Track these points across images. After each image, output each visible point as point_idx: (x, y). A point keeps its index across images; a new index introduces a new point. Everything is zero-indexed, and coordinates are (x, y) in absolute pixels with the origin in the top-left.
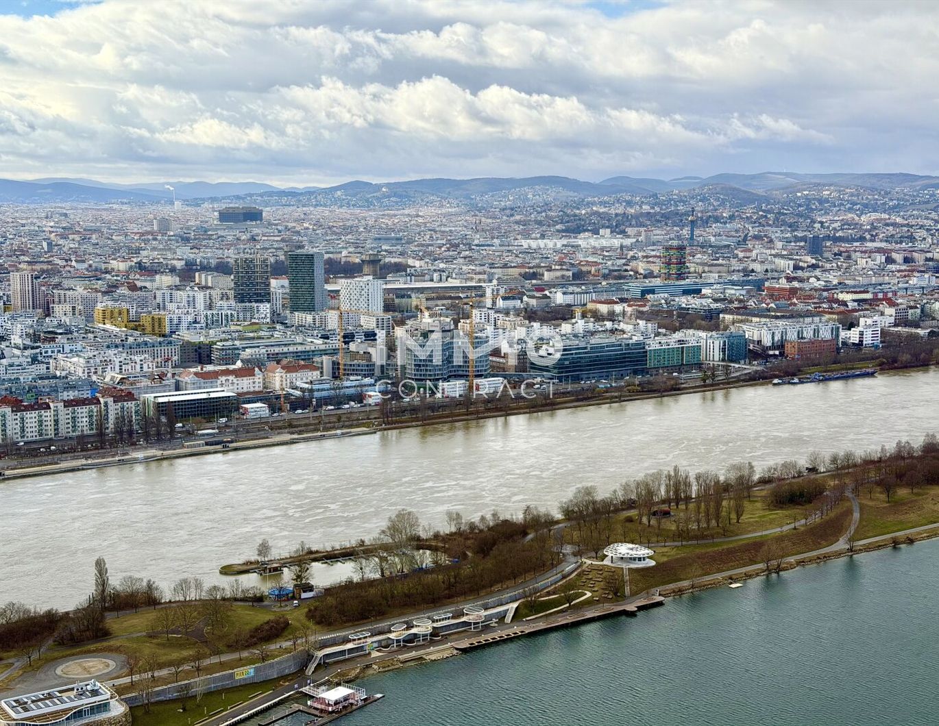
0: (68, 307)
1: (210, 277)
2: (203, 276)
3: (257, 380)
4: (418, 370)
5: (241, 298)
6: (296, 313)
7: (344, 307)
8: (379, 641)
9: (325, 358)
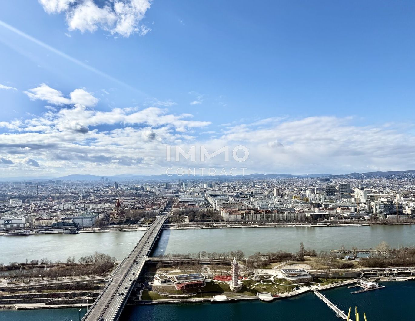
0: (287, 196)
1: (319, 191)
2: (317, 191)
3: (334, 211)
4: (380, 211)
5: (327, 195)
6: (343, 199)
7: (356, 197)
8: (381, 273)
9: (353, 208)
